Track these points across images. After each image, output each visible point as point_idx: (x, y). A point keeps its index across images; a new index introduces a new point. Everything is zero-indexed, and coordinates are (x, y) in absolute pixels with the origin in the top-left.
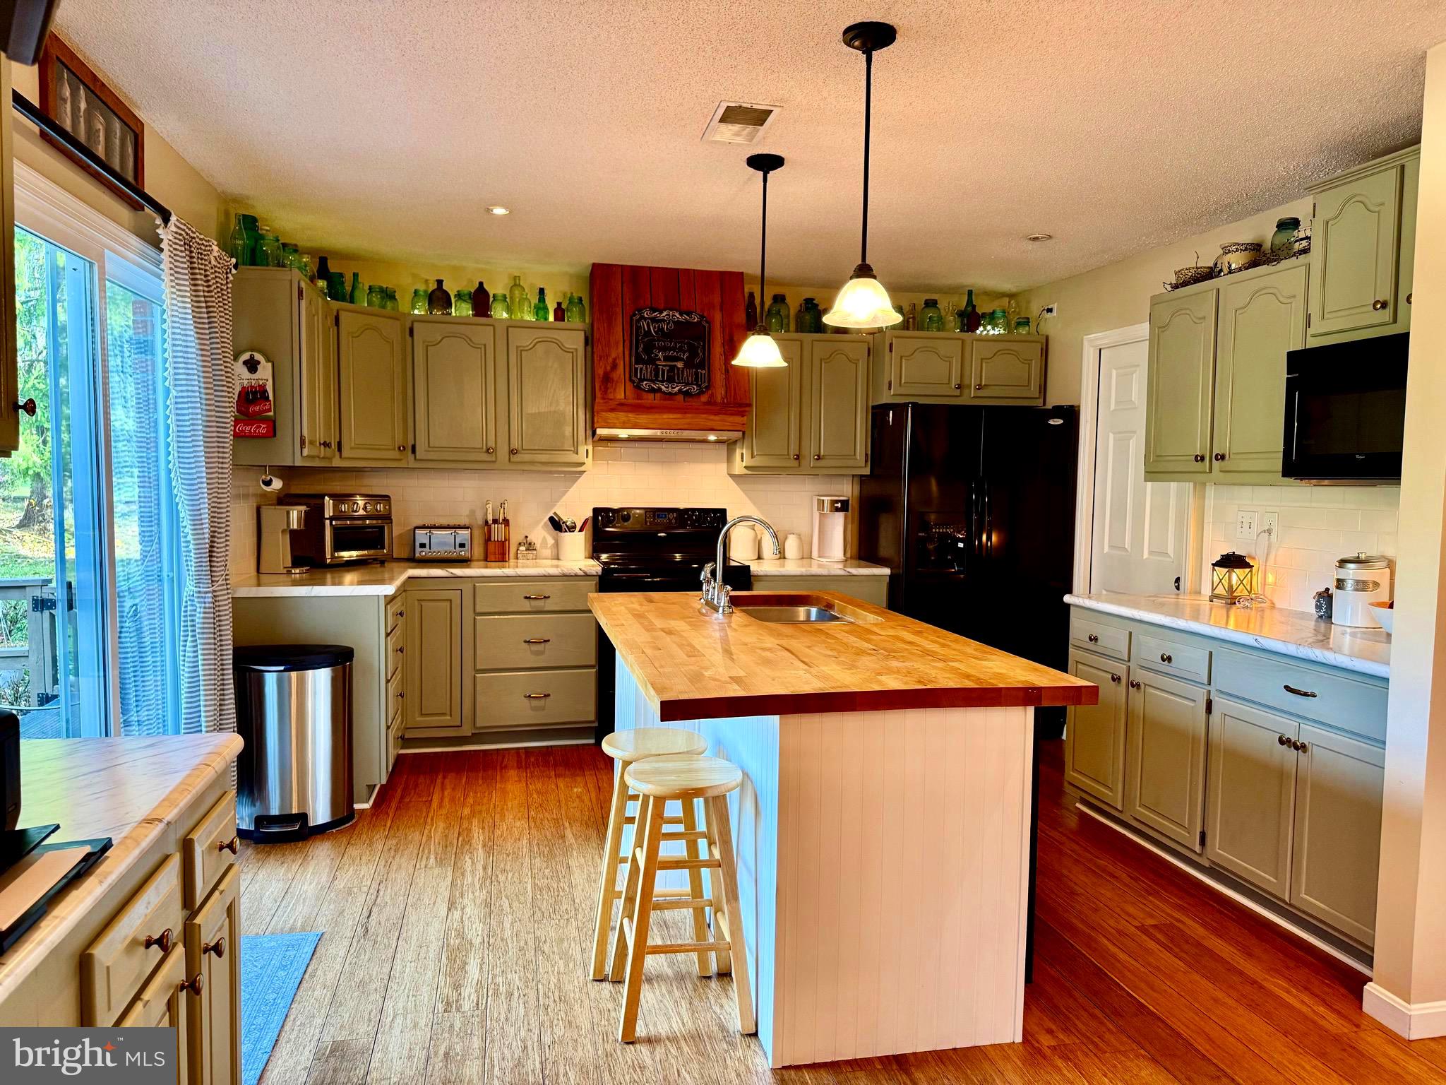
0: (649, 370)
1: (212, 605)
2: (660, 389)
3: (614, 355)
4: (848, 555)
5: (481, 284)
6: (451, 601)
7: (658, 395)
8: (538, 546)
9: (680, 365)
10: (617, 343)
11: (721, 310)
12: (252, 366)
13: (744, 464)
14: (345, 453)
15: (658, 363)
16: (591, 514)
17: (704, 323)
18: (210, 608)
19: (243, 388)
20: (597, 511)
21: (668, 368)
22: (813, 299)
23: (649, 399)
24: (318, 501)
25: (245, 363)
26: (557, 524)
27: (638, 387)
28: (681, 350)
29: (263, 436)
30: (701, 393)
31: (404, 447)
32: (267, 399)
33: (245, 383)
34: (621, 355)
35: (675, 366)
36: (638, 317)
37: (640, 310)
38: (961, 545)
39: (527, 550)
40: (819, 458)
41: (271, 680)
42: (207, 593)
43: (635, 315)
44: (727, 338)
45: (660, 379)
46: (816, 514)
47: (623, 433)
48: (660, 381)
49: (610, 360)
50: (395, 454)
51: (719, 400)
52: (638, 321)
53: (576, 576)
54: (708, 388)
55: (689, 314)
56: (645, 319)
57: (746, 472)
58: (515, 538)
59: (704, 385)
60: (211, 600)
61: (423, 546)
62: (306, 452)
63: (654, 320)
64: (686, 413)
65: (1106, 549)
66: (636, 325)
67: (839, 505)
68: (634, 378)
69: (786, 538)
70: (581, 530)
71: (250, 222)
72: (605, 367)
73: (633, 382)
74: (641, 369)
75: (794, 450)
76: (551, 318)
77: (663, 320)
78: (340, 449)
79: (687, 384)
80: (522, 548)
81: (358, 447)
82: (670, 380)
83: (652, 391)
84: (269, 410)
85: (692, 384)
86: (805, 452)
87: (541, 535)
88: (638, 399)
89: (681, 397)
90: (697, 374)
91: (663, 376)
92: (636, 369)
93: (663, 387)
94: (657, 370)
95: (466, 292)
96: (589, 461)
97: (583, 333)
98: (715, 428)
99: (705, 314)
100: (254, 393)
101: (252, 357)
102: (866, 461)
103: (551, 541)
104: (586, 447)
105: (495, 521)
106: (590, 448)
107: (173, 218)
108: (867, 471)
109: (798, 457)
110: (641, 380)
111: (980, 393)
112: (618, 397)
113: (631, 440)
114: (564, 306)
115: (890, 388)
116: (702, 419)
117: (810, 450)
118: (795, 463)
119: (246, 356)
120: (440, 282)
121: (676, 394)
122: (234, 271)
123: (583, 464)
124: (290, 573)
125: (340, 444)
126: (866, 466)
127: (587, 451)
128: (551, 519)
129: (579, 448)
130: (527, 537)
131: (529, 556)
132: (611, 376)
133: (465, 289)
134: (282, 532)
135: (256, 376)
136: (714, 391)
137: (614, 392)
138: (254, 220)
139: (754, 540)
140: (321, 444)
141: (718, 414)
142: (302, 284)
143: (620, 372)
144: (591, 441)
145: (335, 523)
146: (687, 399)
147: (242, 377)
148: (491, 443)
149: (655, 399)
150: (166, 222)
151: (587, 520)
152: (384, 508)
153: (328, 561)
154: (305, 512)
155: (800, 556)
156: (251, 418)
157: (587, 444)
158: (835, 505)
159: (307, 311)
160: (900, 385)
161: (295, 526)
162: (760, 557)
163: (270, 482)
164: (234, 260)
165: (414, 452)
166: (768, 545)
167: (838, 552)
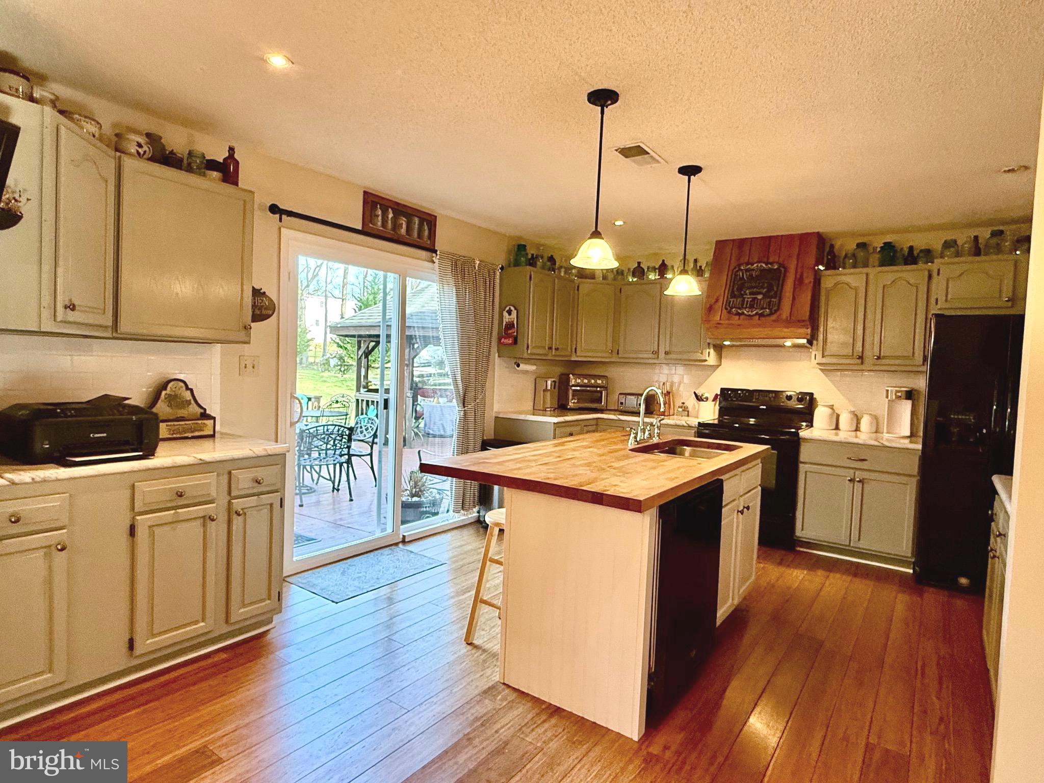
0: (738, 301)
1: (463, 416)
2: (743, 313)
3: (717, 294)
5: (664, 260)
7: (742, 317)
8: (690, 409)
9: (760, 297)
10: (722, 286)
11: (797, 258)
12: (509, 312)
13: (816, 361)
14: (578, 354)
15: (745, 296)
17: (782, 269)
19: (506, 323)
20: (722, 390)
21: (751, 299)
22: (891, 242)
24: (566, 377)
25: (507, 312)
26: (699, 398)
27: (729, 312)
28: (763, 287)
29: (511, 344)
30: (771, 314)
31: (612, 351)
32: (514, 327)
33: (507, 321)
34: (722, 294)
35: (756, 298)
36: (737, 269)
37: (739, 265)
38: (984, 431)
39: (683, 410)
40: (879, 358)
42: (461, 411)
43: (735, 268)
44: (798, 276)
45: (745, 306)
46: (885, 400)
48: (744, 308)
49: (715, 297)
50: (608, 355)
51: (786, 318)
52: (737, 271)
54: (776, 311)
55: (771, 264)
56: (742, 270)
57: (820, 367)
58: (677, 402)
59: (774, 309)
60: (462, 414)
61: (622, 403)
62: (529, 352)
63: (747, 270)
64: (763, 327)
66: (735, 275)
67: (903, 394)
68: (728, 307)
71: (521, 248)
72: (712, 301)
73: (727, 309)
74: (733, 301)
75: (857, 352)
77: (753, 270)
78: (576, 352)
79: (762, 308)
80: (680, 410)
81: (587, 351)
82: (751, 307)
83: (738, 314)
84: (514, 332)
85: (766, 308)
86: (868, 353)
87: (691, 402)
88: (729, 319)
90: (770, 302)
91: (747, 305)
92: (730, 302)
93: (745, 312)
94: (743, 301)
95: (654, 266)
97: (708, 283)
99: (786, 262)
100: (510, 325)
101: (510, 308)
102: (925, 362)
103: (695, 406)
104: (708, 350)
106: (712, 351)
107: (438, 253)
108: (925, 369)
109: (861, 358)
110: (732, 308)
112: (716, 319)
115: (937, 303)
116: (777, 332)
117: (871, 353)
118: (859, 361)
119: (507, 308)
120: (639, 263)
121: (753, 315)
122: (500, 271)
123: (706, 360)
124: (546, 411)
125: (576, 349)
126: (923, 364)
127: (709, 353)
128: (695, 393)
129: (704, 351)
130: (683, 403)
131: (683, 414)
132: (713, 306)
133: (652, 265)
134: (544, 391)
135: (511, 317)
136: (781, 312)
137: (714, 316)
138: (525, 246)
139: (831, 415)
140: (550, 348)
141: (788, 328)
142: (532, 273)
143: (720, 303)
144: (711, 346)
145: (573, 388)
146: (763, 319)
147: (506, 318)
148: (656, 349)
149: (739, 319)
150: (437, 255)
151: (717, 395)
152: (602, 382)
153: (569, 407)
154: (554, 381)
155: (874, 430)
156: (508, 336)
157: (709, 348)
158: (898, 394)
159: (535, 286)
160: (946, 300)
161: (549, 388)
162: (837, 428)
163: (518, 366)
164: (500, 266)
165: (618, 353)
166: (845, 420)
167: (905, 430)
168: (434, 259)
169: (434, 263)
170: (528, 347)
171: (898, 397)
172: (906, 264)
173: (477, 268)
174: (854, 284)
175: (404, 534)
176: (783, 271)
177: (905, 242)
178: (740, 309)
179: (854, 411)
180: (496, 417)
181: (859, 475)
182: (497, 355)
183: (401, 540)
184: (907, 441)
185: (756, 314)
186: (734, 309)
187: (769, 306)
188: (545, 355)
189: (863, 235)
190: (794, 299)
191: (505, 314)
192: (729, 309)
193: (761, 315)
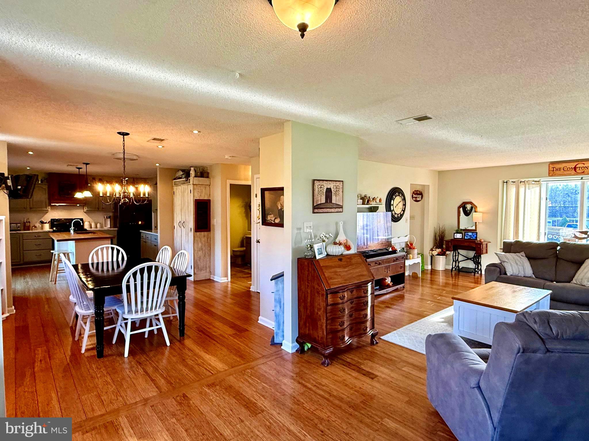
8: (37, 227)
9: (70, 192)
10: (55, 188)
20: (52, 219)
23: (63, 198)
27: (60, 196)
40: (103, 209)
47: (57, 205)
53: (47, 232)
55: (72, 182)
57: (87, 211)
63: (64, 183)
64: (72, 201)
68: (59, 194)
69: (97, 224)
70: (48, 223)
72: (53, 192)
74: (61, 192)
75: (97, 206)
76: (40, 182)
80: (33, 227)
82: (68, 194)
88: (60, 198)
89: (70, 198)
93: (66, 196)
96: (50, 210)
98: (79, 203)
99: (76, 182)
102: (113, 209)
103: (40, 226)
105: (27, 222)
106: (50, 207)
108: (114, 211)
112: (56, 198)
113: (60, 206)
114: (43, 179)
117: (100, 207)
118: (98, 209)
123: (48, 210)
128: (40, 221)
129: (47, 207)
130: (35, 225)
131: (36, 229)
132: (54, 194)
139: (89, 224)
143: (56, 193)
155: (101, 227)
162: (91, 227)
166: (93, 225)
167: (109, 226)
171: (107, 218)
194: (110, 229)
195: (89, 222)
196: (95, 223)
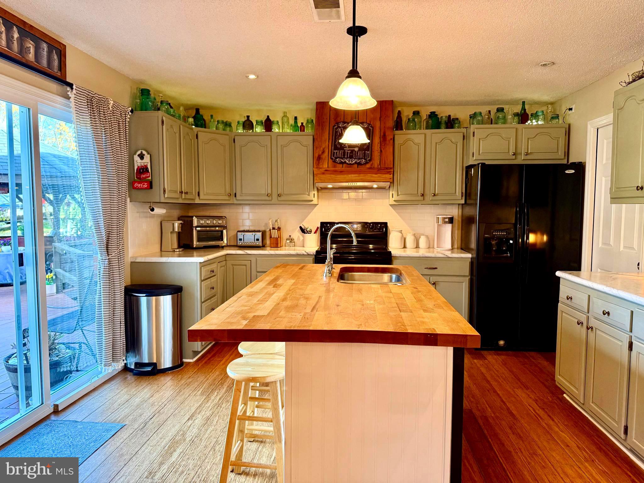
0: (340, 153)
1: (108, 265)
2: (345, 162)
3: (323, 147)
4: (456, 246)
5: (268, 116)
6: (246, 265)
7: (344, 165)
8: (296, 240)
9: (357, 149)
10: (325, 141)
11: (380, 120)
12: (142, 157)
13: (394, 199)
14: (201, 197)
15: (345, 149)
16: (319, 225)
17: (370, 127)
18: (107, 266)
19: (138, 167)
20: (322, 224)
21: (350, 151)
22: (435, 112)
23: (339, 167)
24: (189, 219)
25: (139, 155)
26: (303, 230)
27: (334, 162)
29: (146, 188)
30: (366, 163)
31: (230, 194)
32: (148, 171)
33: (139, 165)
34: (327, 146)
35: (354, 150)
37: (338, 123)
38: (511, 242)
39: (291, 242)
40: (435, 195)
41: (144, 300)
42: (105, 259)
43: (335, 126)
44: (382, 134)
45: (346, 157)
46: (436, 225)
47: (330, 185)
48: (346, 158)
49: (322, 149)
50: (227, 198)
51: (376, 166)
52: (336, 129)
53: (303, 255)
54: (370, 160)
55: (362, 123)
56: (340, 127)
57: (395, 203)
58: (285, 236)
59: (368, 159)
60: (107, 263)
61: (241, 240)
62: (166, 196)
63: (345, 128)
64: (360, 174)
65: (600, 245)
66: (335, 131)
67: (447, 220)
68: (332, 157)
69: (420, 237)
70: (315, 233)
71: (145, 92)
72: (319, 152)
73: (332, 159)
74: (337, 152)
75: (421, 191)
76: (299, 130)
78: (199, 195)
79: (360, 159)
80: (288, 241)
81: (207, 194)
82: (351, 157)
83: (342, 163)
84: (149, 177)
85: (362, 159)
86: (427, 192)
87: (297, 235)
88: (334, 167)
89: (356, 165)
90: (365, 153)
91: (347, 156)
92: (334, 153)
93: (347, 161)
94: (344, 153)
95: (259, 121)
96: (315, 199)
97: (312, 137)
98: (375, 181)
99: (371, 123)
100: (143, 169)
101: (142, 152)
102: (462, 196)
103: (301, 238)
104: (313, 192)
105: (274, 229)
106: (316, 192)
107: (74, 87)
108: (463, 201)
109: (423, 195)
110: (336, 158)
111: (529, 157)
112: (325, 167)
113: (333, 188)
114: (304, 124)
115: (473, 156)
116: (369, 176)
117: (429, 192)
118: (422, 198)
119: (139, 152)
120: (248, 117)
121: (353, 164)
122: (130, 113)
123: (312, 201)
124: (174, 251)
125: (199, 193)
126: (462, 199)
127: (314, 194)
128: (301, 227)
129: (310, 193)
130: (290, 236)
131: (291, 245)
132: (321, 157)
133: (259, 119)
134: (171, 233)
135: (143, 161)
136: (373, 162)
137: (323, 164)
138: (148, 91)
139: (401, 238)
140: (181, 192)
141: (376, 174)
142: (164, 118)
143: (326, 154)
144: (316, 189)
145: (198, 229)
146: (359, 166)
147: (138, 162)
148: (270, 192)
149: (343, 167)
150: (72, 89)
151: (318, 228)
152: (223, 222)
153: (195, 246)
154: (181, 223)
155: (428, 247)
156: (141, 181)
157: (314, 191)
158: (445, 220)
159: (167, 130)
160: (479, 154)
161: (176, 230)
162: (405, 247)
163: (152, 210)
164: (130, 108)
165: (235, 196)
166: (410, 242)
167: (448, 244)
168: (69, 93)
169: (69, 98)
170: (164, 191)
171: (446, 222)
172: (447, 128)
173: (111, 109)
174: (416, 141)
175: (56, 403)
176: (371, 130)
177: (443, 112)
178: (342, 158)
179: (415, 234)
180: (131, 262)
181: (433, 279)
182: (128, 200)
183: (52, 411)
184: (450, 252)
185: (356, 163)
186: (338, 159)
187: (364, 156)
188: (178, 198)
189: (416, 105)
190: (381, 151)
191: (137, 158)
192: (334, 158)
193: (359, 164)
194: (449, 254)
195: (401, 232)
196: (414, 235)
